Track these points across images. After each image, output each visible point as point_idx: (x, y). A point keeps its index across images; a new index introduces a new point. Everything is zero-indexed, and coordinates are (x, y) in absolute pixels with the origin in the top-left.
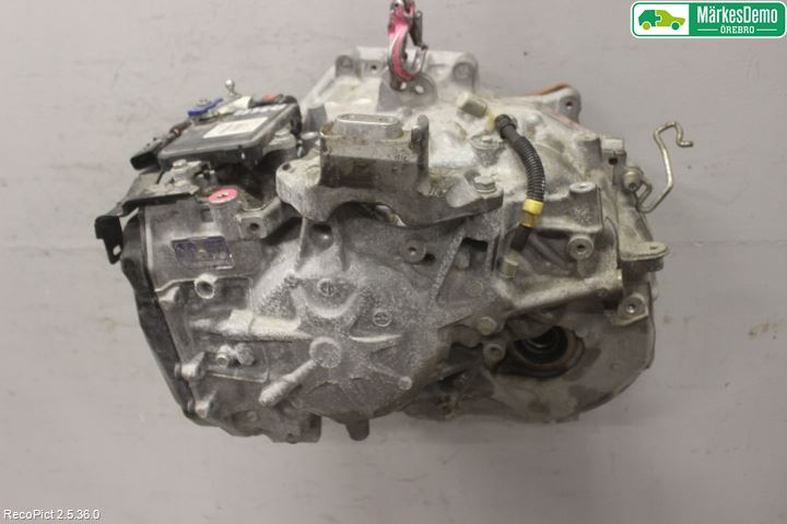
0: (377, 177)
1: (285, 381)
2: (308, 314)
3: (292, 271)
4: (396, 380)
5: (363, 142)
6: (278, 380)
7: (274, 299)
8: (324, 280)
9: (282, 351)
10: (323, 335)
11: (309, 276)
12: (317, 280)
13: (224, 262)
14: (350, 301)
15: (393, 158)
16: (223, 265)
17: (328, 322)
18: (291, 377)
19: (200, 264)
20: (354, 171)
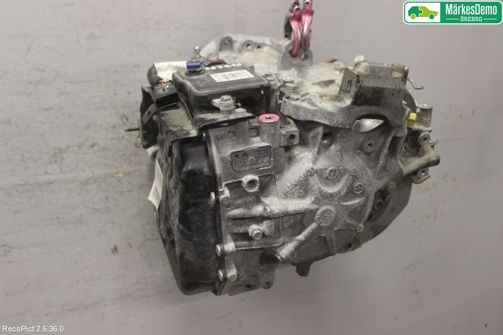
0: (384, 99)
1: (296, 240)
2: (320, 192)
3: (311, 165)
4: (356, 227)
5: (379, 77)
6: (291, 241)
7: (296, 185)
8: (331, 168)
9: (291, 221)
10: (326, 204)
11: (322, 167)
12: (327, 169)
13: (265, 164)
14: (344, 180)
15: (394, 87)
16: (263, 167)
17: (331, 195)
18: (301, 237)
19: (248, 168)
20: (372, 95)
